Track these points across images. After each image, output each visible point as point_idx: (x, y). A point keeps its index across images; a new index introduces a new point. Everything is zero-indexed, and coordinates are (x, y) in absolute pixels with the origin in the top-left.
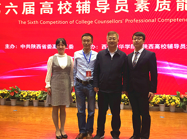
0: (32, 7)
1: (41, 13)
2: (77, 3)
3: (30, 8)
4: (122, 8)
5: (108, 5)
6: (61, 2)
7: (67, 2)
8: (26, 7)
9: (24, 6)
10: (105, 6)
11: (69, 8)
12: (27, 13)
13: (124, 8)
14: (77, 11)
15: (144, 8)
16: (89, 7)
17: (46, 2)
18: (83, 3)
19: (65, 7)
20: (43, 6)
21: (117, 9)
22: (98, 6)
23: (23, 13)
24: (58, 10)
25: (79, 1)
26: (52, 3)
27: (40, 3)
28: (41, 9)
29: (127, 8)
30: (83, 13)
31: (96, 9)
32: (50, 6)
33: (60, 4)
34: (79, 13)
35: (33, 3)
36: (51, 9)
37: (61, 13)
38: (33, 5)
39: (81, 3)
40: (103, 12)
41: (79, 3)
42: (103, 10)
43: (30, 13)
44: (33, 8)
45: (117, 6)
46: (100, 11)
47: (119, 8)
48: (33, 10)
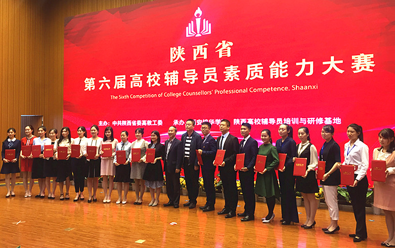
0: (123, 80)
1: (132, 87)
2: (165, 74)
3: (121, 82)
4: (210, 77)
5: (197, 74)
6: (150, 74)
7: (155, 73)
8: (118, 81)
9: (116, 79)
10: (193, 76)
11: (157, 80)
12: (118, 88)
13: (213, 77)
14: (165, 82)
15: (234, 76)
16: (177, 78)
17: (136, 75)
18: (171, 73)
19: (153, 79)
20: (133, 79)
21: (205, 78)
22: (186, 76)
23: (115, 88)
24: (147, 82)
25: (167, 72)
26: (142, 75)
27: (131, 76)
28: (132, 82)
29: (215, 77)
30: (171, 84)
31: (184, 79)
32: (139, 78)
33: (149, 76)
34: (168, 85)
35: (124, 76)
36: (141, 82)
37: (150, 86)
38: (124, 79)
39: (169, 74)
40: (191, 83)
41: (167, 74)
42: (191, 81)
43: (121, 87)
44: (124, 82)
45: (205, 75)
46: (188, 82)
47: (208, 77)
48: (124, 84)
